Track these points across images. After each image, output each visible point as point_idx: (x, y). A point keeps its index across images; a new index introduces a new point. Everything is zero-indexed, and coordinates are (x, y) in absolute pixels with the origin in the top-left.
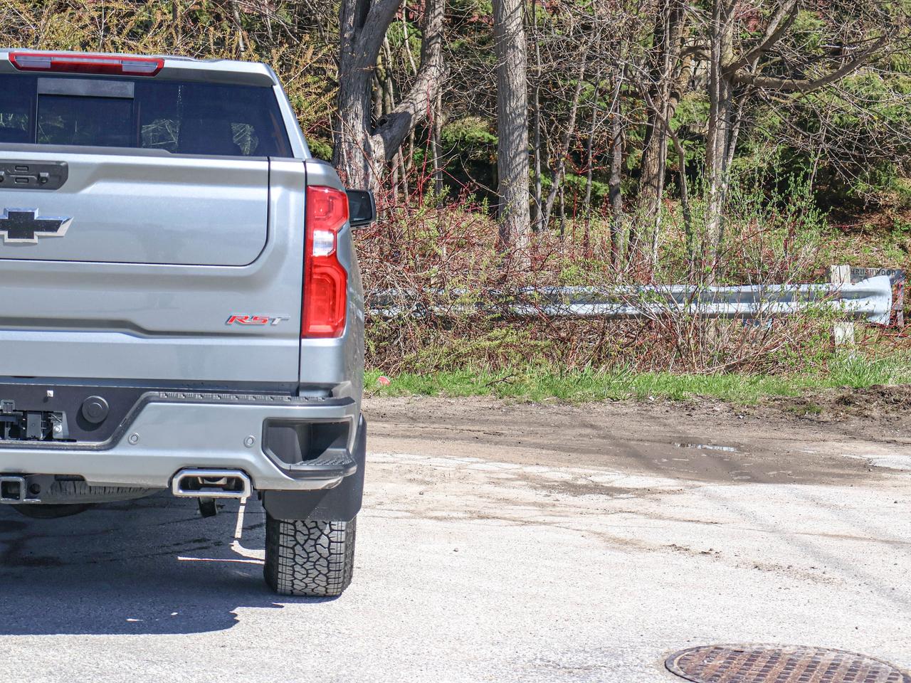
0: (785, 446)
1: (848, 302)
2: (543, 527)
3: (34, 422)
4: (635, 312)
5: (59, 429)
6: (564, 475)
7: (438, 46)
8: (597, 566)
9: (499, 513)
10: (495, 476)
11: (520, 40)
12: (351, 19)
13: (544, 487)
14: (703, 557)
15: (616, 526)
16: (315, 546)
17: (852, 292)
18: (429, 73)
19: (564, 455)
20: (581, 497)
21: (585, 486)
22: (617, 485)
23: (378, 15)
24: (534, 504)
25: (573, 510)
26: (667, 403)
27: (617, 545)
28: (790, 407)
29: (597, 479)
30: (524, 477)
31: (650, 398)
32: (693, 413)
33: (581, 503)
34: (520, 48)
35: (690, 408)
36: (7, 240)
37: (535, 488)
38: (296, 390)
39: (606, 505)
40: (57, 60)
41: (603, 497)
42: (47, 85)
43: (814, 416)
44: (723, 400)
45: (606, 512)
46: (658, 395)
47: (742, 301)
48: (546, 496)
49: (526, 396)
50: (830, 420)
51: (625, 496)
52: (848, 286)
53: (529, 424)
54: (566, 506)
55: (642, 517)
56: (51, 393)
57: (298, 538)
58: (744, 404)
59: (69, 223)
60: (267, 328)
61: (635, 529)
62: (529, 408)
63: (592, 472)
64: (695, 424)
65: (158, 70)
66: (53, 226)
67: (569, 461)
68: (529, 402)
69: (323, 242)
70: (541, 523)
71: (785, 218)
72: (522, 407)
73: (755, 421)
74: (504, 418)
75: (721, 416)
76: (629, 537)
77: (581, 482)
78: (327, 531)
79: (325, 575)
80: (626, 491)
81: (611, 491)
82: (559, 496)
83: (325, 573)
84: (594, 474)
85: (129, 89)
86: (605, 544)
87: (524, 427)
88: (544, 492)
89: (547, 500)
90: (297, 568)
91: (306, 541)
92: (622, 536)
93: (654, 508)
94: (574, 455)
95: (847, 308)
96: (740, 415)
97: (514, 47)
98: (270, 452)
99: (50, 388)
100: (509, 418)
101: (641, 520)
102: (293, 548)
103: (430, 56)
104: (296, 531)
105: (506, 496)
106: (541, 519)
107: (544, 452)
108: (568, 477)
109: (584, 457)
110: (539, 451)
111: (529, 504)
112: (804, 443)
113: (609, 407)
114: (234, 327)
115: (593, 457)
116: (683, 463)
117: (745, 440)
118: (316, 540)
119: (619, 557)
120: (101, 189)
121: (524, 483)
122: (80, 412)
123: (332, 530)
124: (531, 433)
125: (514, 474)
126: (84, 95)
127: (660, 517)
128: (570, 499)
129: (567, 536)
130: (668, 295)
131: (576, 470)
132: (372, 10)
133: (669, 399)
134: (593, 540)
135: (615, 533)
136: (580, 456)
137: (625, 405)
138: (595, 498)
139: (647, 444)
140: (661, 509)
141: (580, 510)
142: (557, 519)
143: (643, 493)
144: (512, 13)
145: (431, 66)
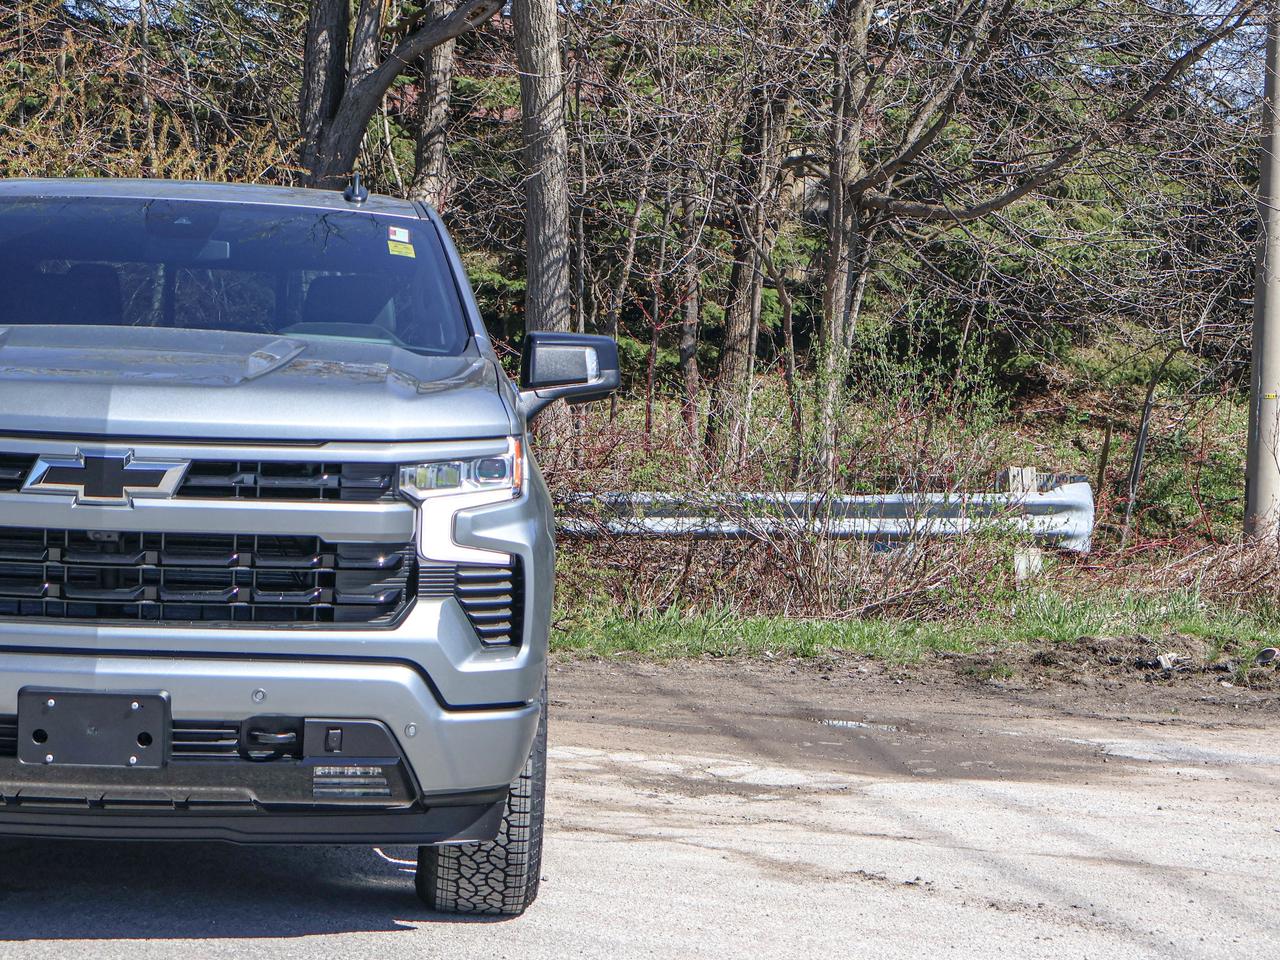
0: (975, 723)
1: (1037, 519)
2: (660, 843)
4: (734, 529)
6: (670, 765)
7: (439, 146)
8: (758, 904)
9: (590, 822)
10: (568, 766)
11: (560, 137)
12: (316, 106)
13: (644, 783)
14: (910, 890)
15: (773, 843)
17: (1039, 505)
18: (426, 186)
19: (662, 737)
20: (703, 799)
21: (704, 782)
22: (750, 780)
23: (356, 101)
24: (638, 808)
25: (696, 817)
26: (791, 660)
27: (776, 871)
28: (967, 668)
29: (720, 772)
30: (613, 768)
31: (768, 653)
32: (830, 675)
33: (705, 808)
34: (559, 152)
35: (825, 668)
37: (633, 785)
39: (742, 810)
41: (735, 799)
43: (1002, 682)
44: (871, 657)
45: (746, 821)
46: (778, 649)
47: (886, 515)
48: (650, 796)
49: (588, 648)
50: (1024, 686)
51: (765, 797)
52: (1034, 497)
53: (600, 689)
54: (685, 812)
55: (800, 828)
58: (901, 663)
61: (797, 847)
62: (595, 666)
63: (710, 761)
64: (836, 692)
67: (672, 745)
68: (593, 658)
70: (657, 838)
71: (951, 398)
72: (583, 664)
73: (919, 688)
74: (560, 681)
75: (870, 680)
76: (793, 858)
77: (697, 776)
80: (766, 789)
81: (745, 790)
82: (670, 797)
84: (714, 765)
86: (758, 870)
87: (595, 694)
88: (647, 792)
89: (654, 803)
92: (781, 856)
93: (812, 814)
94: (675, 736)
95: (1037, 528)
96: (898, 679)
97: (552, 150)
100: (567, 681)
101: (801, 833)
103: (429, 161)
105: (594, 797)
106: (655, 831)
107: (632, 730)
108: (677, 769)
109: (692, 739)
110: (623, 729)
111: (629, 808)
112: (1000, 720)
113: (709, 666)
115: (703, 738)
116: (835, 748)
117: (915, 716)
119: (788, 889)
121: (615, 777)
124: (605, 704)
125: (598, 763)
127: (826, 829)
128: (688, 802)
129: (702, 858)
130: (785, 505)
131: (685, 758)
132: (349, 94)
133: (794, 655)
134: (740, 865)
135: (769, 851)
136: (685, 737)
137: (732, 662)
138: (723, 798)
139: (775, 720)
140: (825, 817)
141: (708, 818)
142: (679, 832)
143: (791, 792)
144: (549, 102)
145: (428, 175)
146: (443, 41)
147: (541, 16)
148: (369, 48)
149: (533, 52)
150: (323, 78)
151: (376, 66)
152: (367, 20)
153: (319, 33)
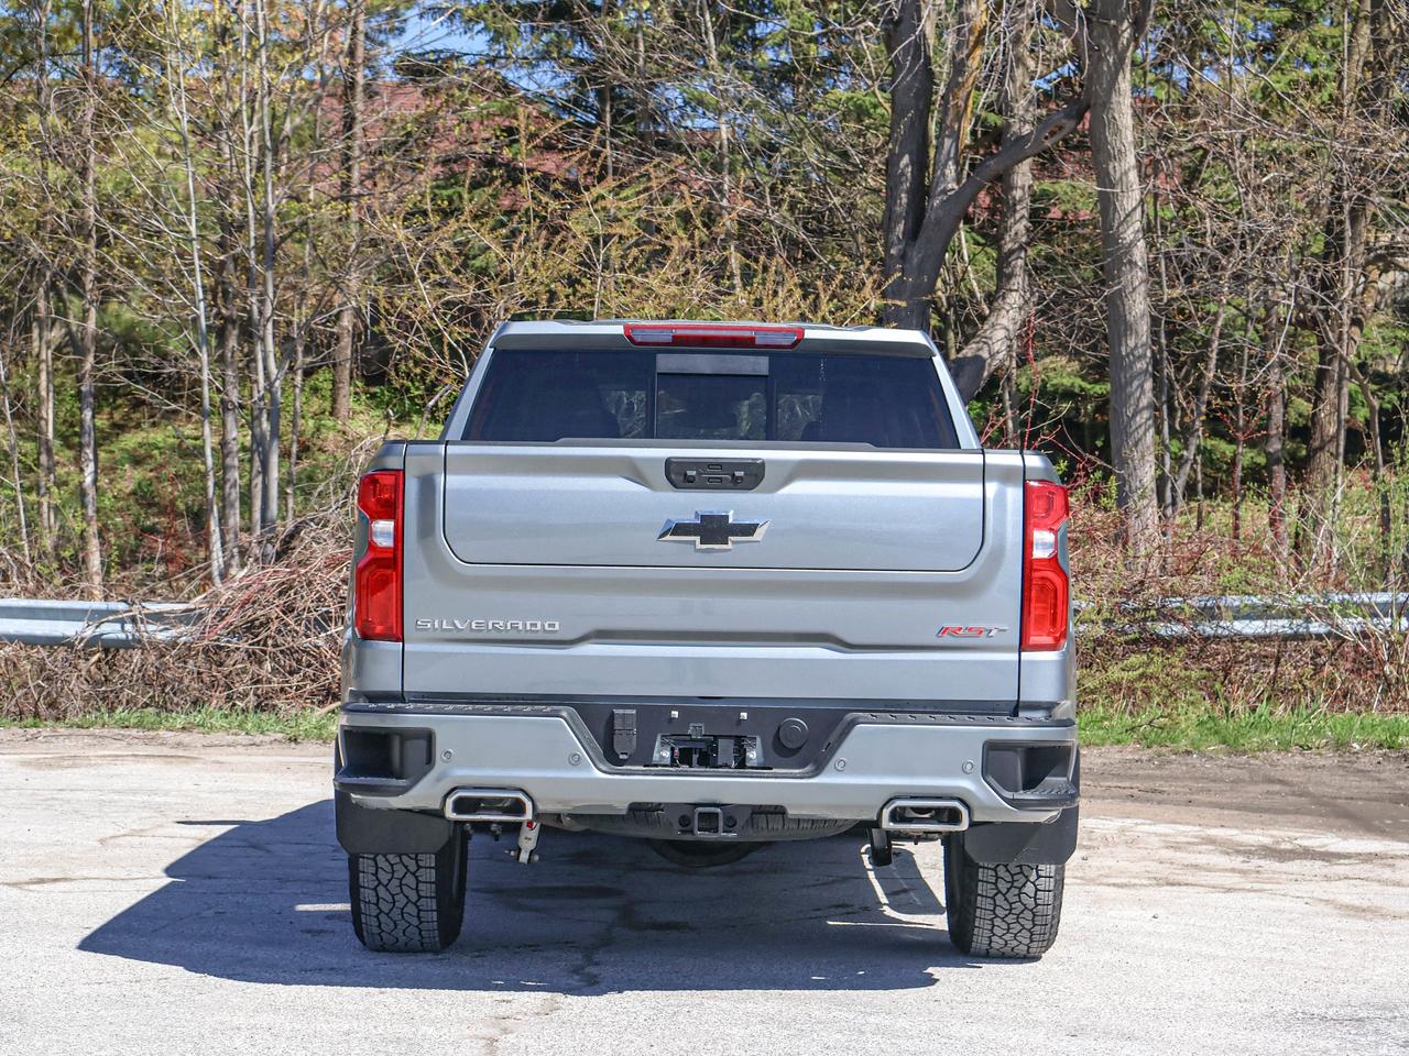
2: (1252, 894)
3: (726, 748)
4: (1323, 630)
5: (753, 755)
6: (1261, 838)
7: (1020, 262)
8: (1334, 933)
9: (1191, 879)
10: (1169, 839)
11: (1140, 253)
12: (900, 228)
13: (1238, 852)
15: (1346, 893)
16: (1019, 895)
18: (1008, 300)
19: (1254, 816)
20: (1290, 863)
21: (1291, 851)
22: (1332, 849)
23: (938, 221)
24: (1233, 870)
25: (1284, 876)
26: (1378, 752)
27: (1352, 913)
29: (1305, 843)
30: (1211, 841)
31: (1354, 745)
33: (1291, 870)
34: (1140, 264)
36: (699, 546)
37: (1228, 854)
38: (1015, 709)
39: (1325, 871)
40: (679, 332)
41: (1319, 863)
42: (667, 363)
45: (1327, 878)
46: (1365, 742)
48: (1244, 862)
49: (1183, 744)
51: (1346, 861)
53: (1196, 779)
54: (1274, 872)
55: (1374, 884)
56: (744, 715)
57: (1000, 886)
59: (765, 527)
60: (982, 640)
61: (1371, 896)
62: (1189, 759)
63: (1297, 835)
65: (798, 341)
66: (749, 530)
67: (1262, 823)
68: (1188, 753)
69: (1044, 543)
70: (1249, 891)
72: (1180, 759)
74: (1158, 772)
76: (1365, 904)
77: (1283, 846)
78: (1033, 877)
79: (1029, 930)
80: (1348, 856)
81: (1328, 857)
82: (1262, 862)
83: (1028, 927)
84: (1301, 838)
85: (761, 365)
86: (1336, 912)
87: (1190, 783)
88: (1241, 858)
89: (1245, 866)
90: (998, 922)
91: (1009, 890)
92: (1356, 903)
93: (1387, 874)
94: (1266, 816)
97: (1132, 263)
98: (990, 779)
99: (744, 710)
100: (1165, 773)
101: (1376, 887)
102: (993, 898)
103: (1010, 276)
104: (997, 877)
105: (1194, 862)
106: (1249, 886)
107: (1226, 812)
108: (1267, 841)
109: (1280, 818)
110: (1218, 811)
111: (1226, 870)
113: (1298, 758)
114: (947, 640)
115: (1292, 818)
118: (1020, 889)
119: (1361, 924)
120: (800, 488)
121: (1212, 847)
122: (777, 737)
123: (1039, 877)
124: (1202, 790)
125: (1196, 837)
126: (708, 372)
127: (1398, 884)
128: (1276, 865)
129: (1287, 904)
130: (1370, 606)
131: (1275, 832)
132: (930, 216)
133: (1381, 746)
134: (1321, 907)
135: (1346, 900)
136: (1273, 816)
137: (1320, 754)
138: (1308, 863)
139: (1360, 803)
140: (1397, 876)
141: (1294, 877)
142: (1269, 886)
143: (1369, 858)
144: (1128, 216)
145: (1011, 291)
146: (1021, 161)
147: (1117, 132)
148: (951, 170)
149: (1111, 167)
150: (904, 200)
151: (956, 187)
152: (948, 142)
153: (901, 157)
